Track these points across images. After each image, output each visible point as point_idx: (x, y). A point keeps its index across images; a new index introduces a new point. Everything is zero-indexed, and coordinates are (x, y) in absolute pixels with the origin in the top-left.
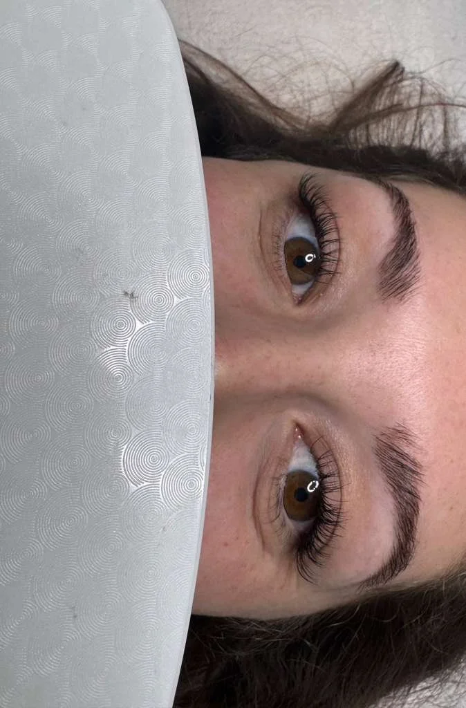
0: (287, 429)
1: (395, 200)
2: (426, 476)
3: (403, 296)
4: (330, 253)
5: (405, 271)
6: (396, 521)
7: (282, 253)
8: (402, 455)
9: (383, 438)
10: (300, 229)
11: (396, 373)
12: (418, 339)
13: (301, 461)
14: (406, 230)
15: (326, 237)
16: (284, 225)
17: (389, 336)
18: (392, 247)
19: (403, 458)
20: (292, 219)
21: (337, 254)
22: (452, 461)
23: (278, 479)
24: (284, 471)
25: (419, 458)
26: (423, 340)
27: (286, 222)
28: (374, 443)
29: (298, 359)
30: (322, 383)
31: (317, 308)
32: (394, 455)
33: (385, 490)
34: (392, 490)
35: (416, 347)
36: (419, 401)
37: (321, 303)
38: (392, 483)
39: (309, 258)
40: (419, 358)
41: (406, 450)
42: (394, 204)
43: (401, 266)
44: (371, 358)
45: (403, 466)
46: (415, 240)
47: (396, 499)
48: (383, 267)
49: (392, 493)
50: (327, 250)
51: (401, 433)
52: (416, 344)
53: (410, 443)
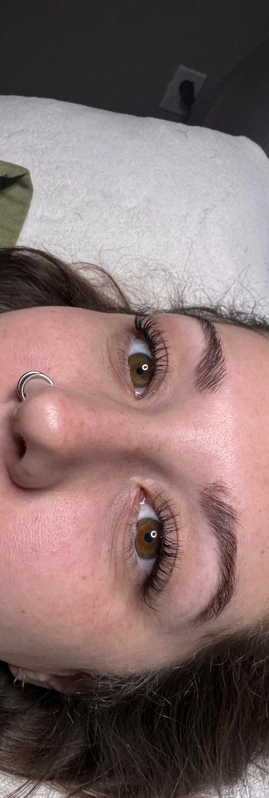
0: (134, 493)
1: (205, 326)
2: (241, 519)
3: (214, 388)
4: (161, 358)
5: (215, 371)
6: (219, 557)
7: (127, 363)
8: (222, 504)
9: (205, 492)
10: (138, 347)
11: (214, 442)
12: (228, 418)
13: (145, 512)
14: (214, 344)
15: (157, 347)
16: (127, 344)
17: (206, 416)
18: (204, 356)
19: (222, 506)
20: (132, 340)
21: (166, 357)
22: (260, 511)
23: (131, 525)
24: (135, 520)
25: (234, 505)
26: (232, 418)
27: (128, 343)
28: (198, 497)
29: (143, 428)
30: (159, 450)
31: (152, 400)
32: (215, 504)
33: (210, 533)
34: (215, 531)
35: (227, 423)
36: (232, 462)
37: (155, 398)
38: (215, 526)
39: (145, 367)
40: (229, 431)
41: (224, 500)
42: (204, 328)
43: (210, 368)
44: (194, 432)
45: (221, 511)
46: (221, 350)
47: (218, 537)
48: (199, 370)
49: (215, 534)
50: (158, 356)
51: (219, 487)
52: (227, 421)
53: (227, 495)
